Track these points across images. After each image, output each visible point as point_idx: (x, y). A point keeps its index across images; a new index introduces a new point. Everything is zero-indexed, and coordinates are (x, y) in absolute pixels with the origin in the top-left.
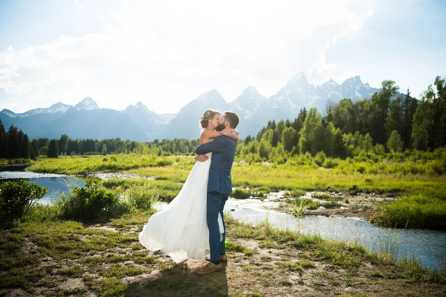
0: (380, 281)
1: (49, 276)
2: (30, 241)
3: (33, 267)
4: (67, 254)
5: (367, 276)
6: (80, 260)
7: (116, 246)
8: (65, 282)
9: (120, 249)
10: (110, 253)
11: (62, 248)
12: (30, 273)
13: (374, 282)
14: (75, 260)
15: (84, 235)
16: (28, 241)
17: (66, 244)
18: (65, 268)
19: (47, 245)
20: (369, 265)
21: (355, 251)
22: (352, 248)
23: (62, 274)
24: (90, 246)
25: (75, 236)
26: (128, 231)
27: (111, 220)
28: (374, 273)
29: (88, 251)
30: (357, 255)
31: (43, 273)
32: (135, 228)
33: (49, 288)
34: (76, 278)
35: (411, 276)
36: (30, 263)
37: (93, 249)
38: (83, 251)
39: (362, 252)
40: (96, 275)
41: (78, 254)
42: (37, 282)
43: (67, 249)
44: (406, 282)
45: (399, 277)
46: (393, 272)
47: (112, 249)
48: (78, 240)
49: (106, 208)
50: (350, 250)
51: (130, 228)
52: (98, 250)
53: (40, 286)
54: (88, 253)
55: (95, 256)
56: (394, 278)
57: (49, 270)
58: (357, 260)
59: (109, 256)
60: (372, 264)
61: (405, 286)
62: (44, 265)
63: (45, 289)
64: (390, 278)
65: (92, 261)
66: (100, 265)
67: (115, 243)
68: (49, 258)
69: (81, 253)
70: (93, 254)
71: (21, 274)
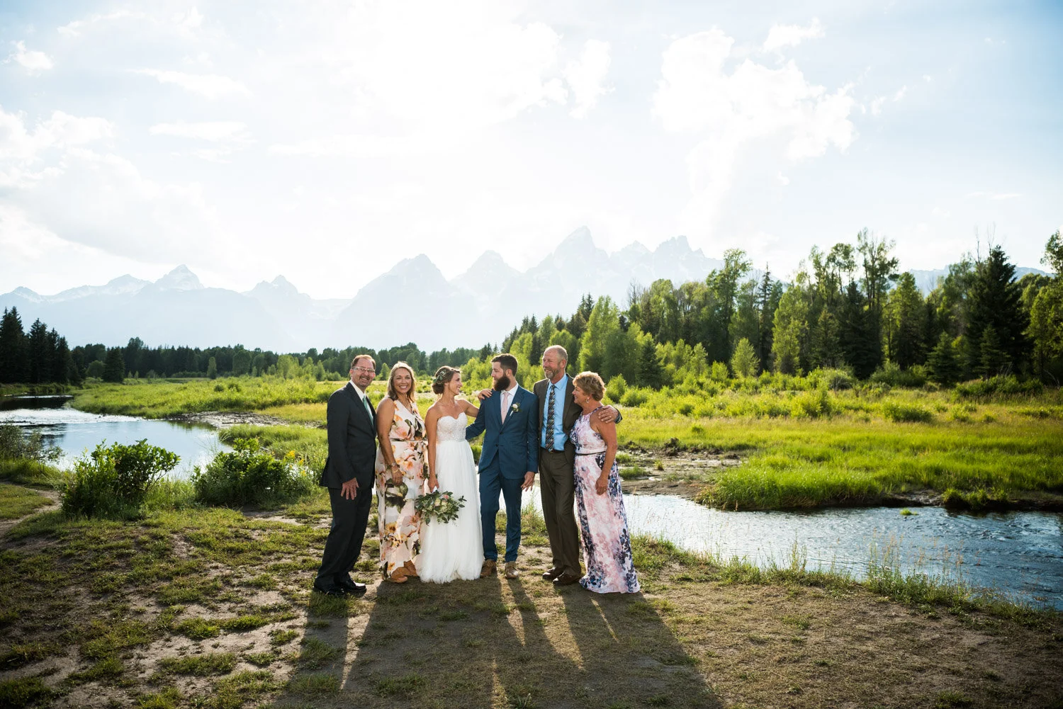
0: (688, 585)
1: (228, 588)
2: (181, 540)
3: (200, 575)
4: (241, 558)
5: (672, 580)
6: (263, 567)
7: (308, 546)
8: (256, 597)
9: (316, 551)
10: (305, 558)
11: (231, 550)
12: (203, 583)
13: (680, 586)
14: (257, 567)
15: (254, 530)
16: (178, 539)
17: (235, 544)
18: (248, 578)
19: (207, 545)
20: (676, 566)
21: (659, 548)
22: (655, 543)
23: (248, 585)
24: (271, 546)
25: (242, 531)
26: (318, 523)
27: (283, 506)
28: (681, 576)
29: (270, 553)
30: (661, 553)
31: (220, 584)
32: (326, 518)
33: (237, 603)
34: (268, 590)
35: (727, 577)
36: (196, 571)
37: (277, 551)
38: (263, 554)
39: (669, 547)
40: (296, 587)
41: (259, 559)
42: (217, 596)
43: (239, 551)
44: (719, 585)
45: (712, 579)
46: (706, 573)
47: (305, 552)
48: (248, 539)
49: (272, 488)
50: (653, 546)
51: (319, 519)
52: (285, 553)
53: (223, 601)
54: (272, 557)
55: (283, 561)
56: (706, 581)
57: (226, 581)
58: (659, 559)
59: (304, 561)
60: (681, 564)
61: (717, 589)
62: (215, 574)
63: (232, 605)
64: (701, 581)
65: (281, 568)
66: (295, 573)
67: (306, 543)
68: (220, 565)
69: (261, 556)
70: (279, 559)
71: (190, 585)
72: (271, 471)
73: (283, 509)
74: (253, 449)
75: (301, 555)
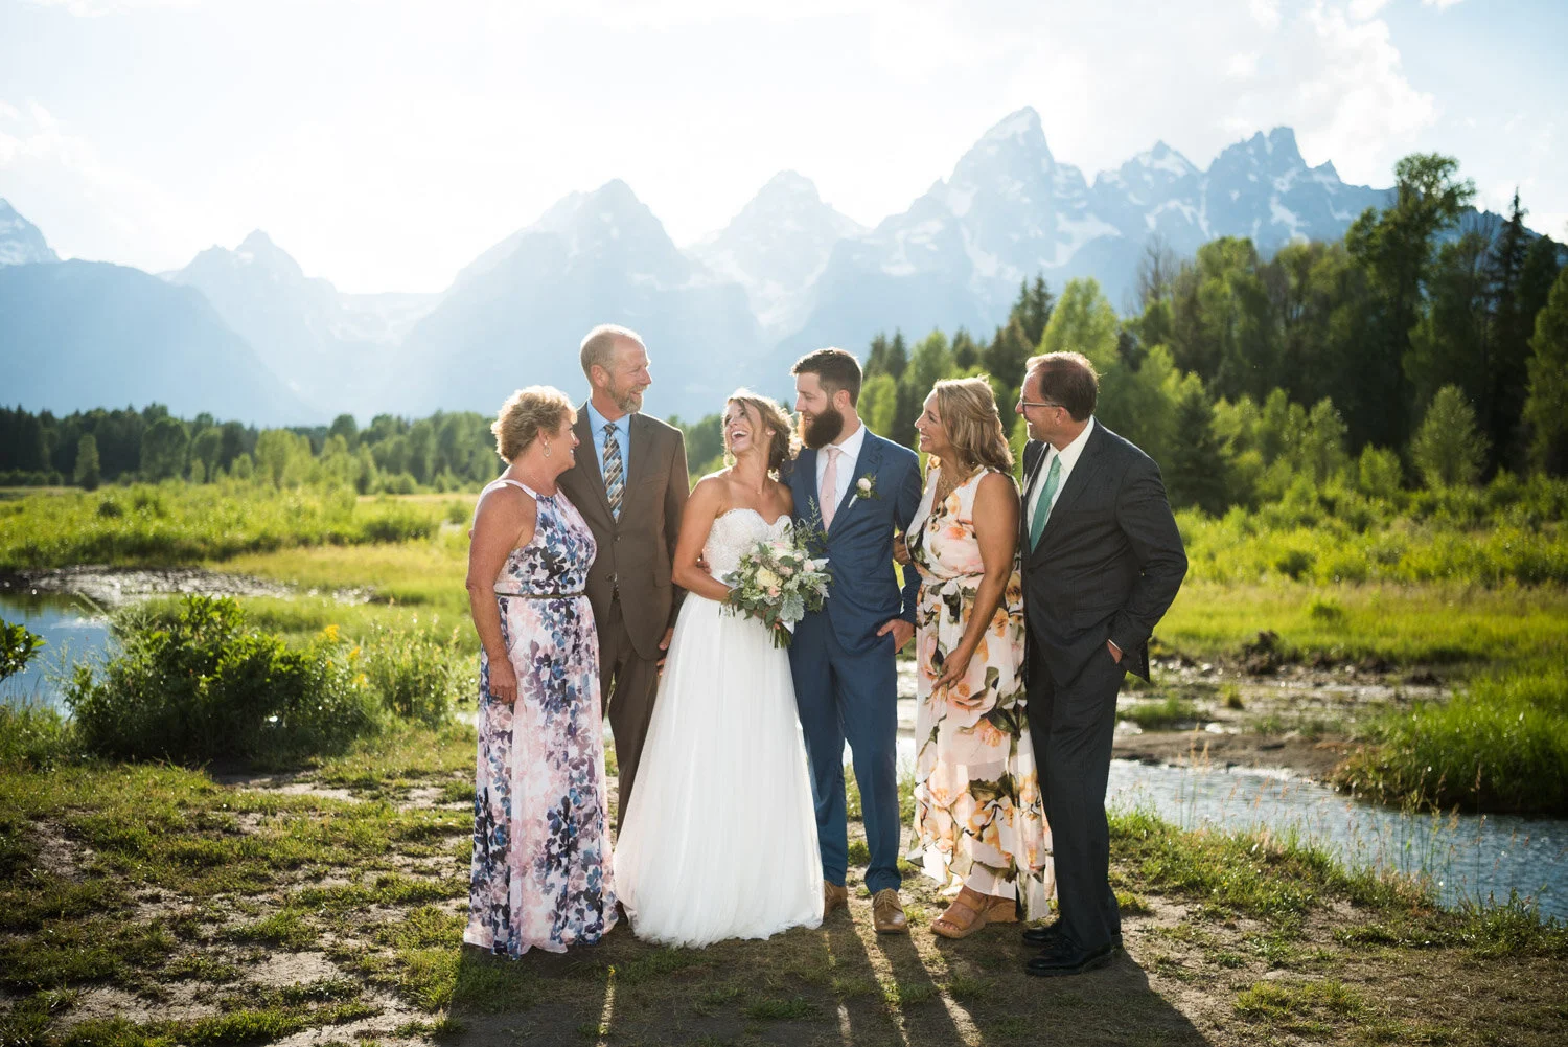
0: (1385, 951)
1: (189, 947)
2: (56, 834)
3: (115, 918)
4: (216, 876)
5: (1337, 939)
6: (276, 896)
7: (388, 849)
8: (264, 966)
9: (409, 860)
10: (384, 875)
11: (188, 857)
12: (123, 936)
13: (1367, 956)
14: (262, 898)
15: (245, 812)
16: (49, 832)
17: (200, 843)
18: (239, 922)
19: (129, 845)
20: (1344, 908)
21: (1292, 864)
22: (1280, 852)
23: (242, 939)
24: (295, 849)
25: (212, 815)
26: (406, 798)
27: (312, 760)
28: (1362, 929)
29: (294, 865)
30: (1298, 876)
31: (167, 936)
32: (424, 788)
33: (218, 981)
34: (297, 950)
35: (1495, 938)
36: (101, 908)
37: (312, 861)
38: (276, 867)
39: (1317, 865)
40: (363, 942)
41: (265, 879)
42: (162, 965)
43: (212, 861)
44: (1476, 956)
45: (1450, 943)
46: (1431, 928)
47: (382, 862)
48: (232, 831)
49: (281, 717)
50: (1274, 859)
51: (408, 789)
52: (332, 865)
53: (180, 977)
54: (300, 874)
55: (327, 883)
56: (1433, 944)
57: (185, 929)
58: (1299, 891)
59: (382, 883)
60: (1356, 903)
61: (1472, 967)
62: (154, 915)
63: (204, 987)
64: (1420, 946)
65: (324, 899)
66: (361, 910)
67: (381, 842)
68: (163, 893)
69: (271, 873)
70: (317, 878)
71: (89, 941)
72: (278, 676)
73: (314, 767)
74: (230, 624)
75: (374, 868)
